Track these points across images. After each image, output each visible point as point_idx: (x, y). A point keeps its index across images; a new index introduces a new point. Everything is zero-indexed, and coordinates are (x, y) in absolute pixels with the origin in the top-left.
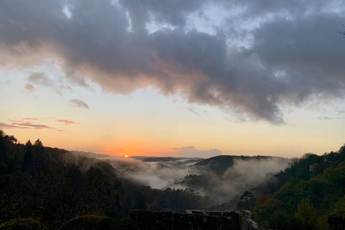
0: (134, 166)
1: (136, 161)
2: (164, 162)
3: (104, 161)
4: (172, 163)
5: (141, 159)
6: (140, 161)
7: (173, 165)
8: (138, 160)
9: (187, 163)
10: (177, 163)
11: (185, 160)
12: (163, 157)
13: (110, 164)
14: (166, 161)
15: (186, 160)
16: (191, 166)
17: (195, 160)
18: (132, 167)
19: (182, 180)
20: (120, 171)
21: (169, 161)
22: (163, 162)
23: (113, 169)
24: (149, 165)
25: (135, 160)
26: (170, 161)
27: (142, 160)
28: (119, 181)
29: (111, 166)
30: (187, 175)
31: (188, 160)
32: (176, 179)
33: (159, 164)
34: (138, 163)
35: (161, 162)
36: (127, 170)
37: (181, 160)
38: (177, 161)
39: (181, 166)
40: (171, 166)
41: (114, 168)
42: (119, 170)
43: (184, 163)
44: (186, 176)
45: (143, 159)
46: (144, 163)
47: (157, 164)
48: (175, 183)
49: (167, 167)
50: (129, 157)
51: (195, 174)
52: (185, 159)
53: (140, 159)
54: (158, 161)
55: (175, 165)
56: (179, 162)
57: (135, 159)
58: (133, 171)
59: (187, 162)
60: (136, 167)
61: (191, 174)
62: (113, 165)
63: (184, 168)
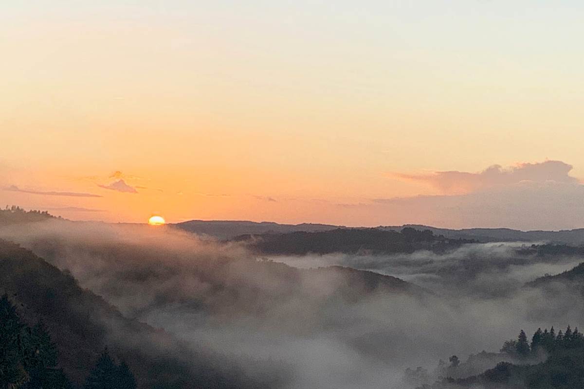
0: (203, 277)
1: (214, 249)
2: (381, 259)
3: (28, 247)
4: (431, 262)
5: (245, 237)
6: (235, 251)
7: (434, 276)
8: (225, 242)
9: (522, 263)
10: (464, 261)
11: (506, 244)
12: (373, 230)
13: (61, 268)
14: (394, 250)
15: (519, 244)
16: (548, 278)
17: (575, 244)
18: (192, 286)
19: (492, 365)
20: (121, 304)
21: (410, 250)
22: (374, 253)
23: (79, 292)
24: (292, 275)
25: (207, 242)
26: (420, 248)
27: (249, 246)
28: (118, 363)
29: (71, 281)
30: (523, 336)
31: (528, 245)
32: (454, 359)
33: (350, 270)
34: (224, 261)
35: (365, 259)
36: (162, 301)
37: (489, 245)
38: (461, 253)
39: (483, 278)
40: (424, 280)
41: (83, 287)
42: (113, 302)
43: (502, 264)
44: (516, 338)
45: (254, 240)
46: (259, 259)
47: (340, 268)
48: (451, 380)
49: (396, 285)
50: (171, 226)
51: (569, 330)
52: (515, 240)
53: (238, 239)
54: (345, 251)
55: (447, 271)
56: (473, 255)
57: (205, 237)
58: (194, 305)
59: (522, 257)
60: (217, 288)
61: (545, 327)
62: (76, 272)
63: (500, 293)
